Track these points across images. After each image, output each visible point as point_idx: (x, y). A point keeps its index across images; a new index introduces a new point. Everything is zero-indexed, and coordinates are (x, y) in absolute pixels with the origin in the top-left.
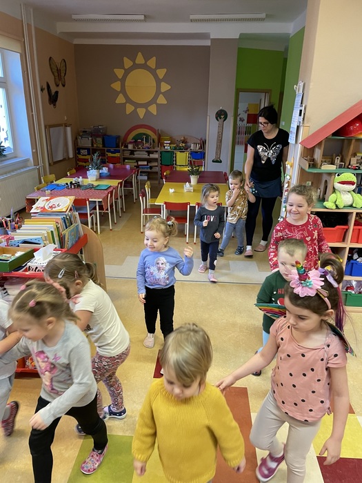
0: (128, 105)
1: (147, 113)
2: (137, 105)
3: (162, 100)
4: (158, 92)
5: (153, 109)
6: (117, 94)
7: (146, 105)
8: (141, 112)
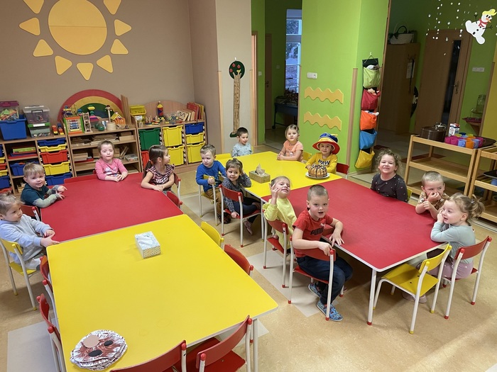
0: (58, 59)
1: (97, 70)
2: (76, 58)
3: (119, 48)
4: (111, 36)
5: (106, 63)
6: (34, 40)
7: (92, 58)
8: (86, 70)
